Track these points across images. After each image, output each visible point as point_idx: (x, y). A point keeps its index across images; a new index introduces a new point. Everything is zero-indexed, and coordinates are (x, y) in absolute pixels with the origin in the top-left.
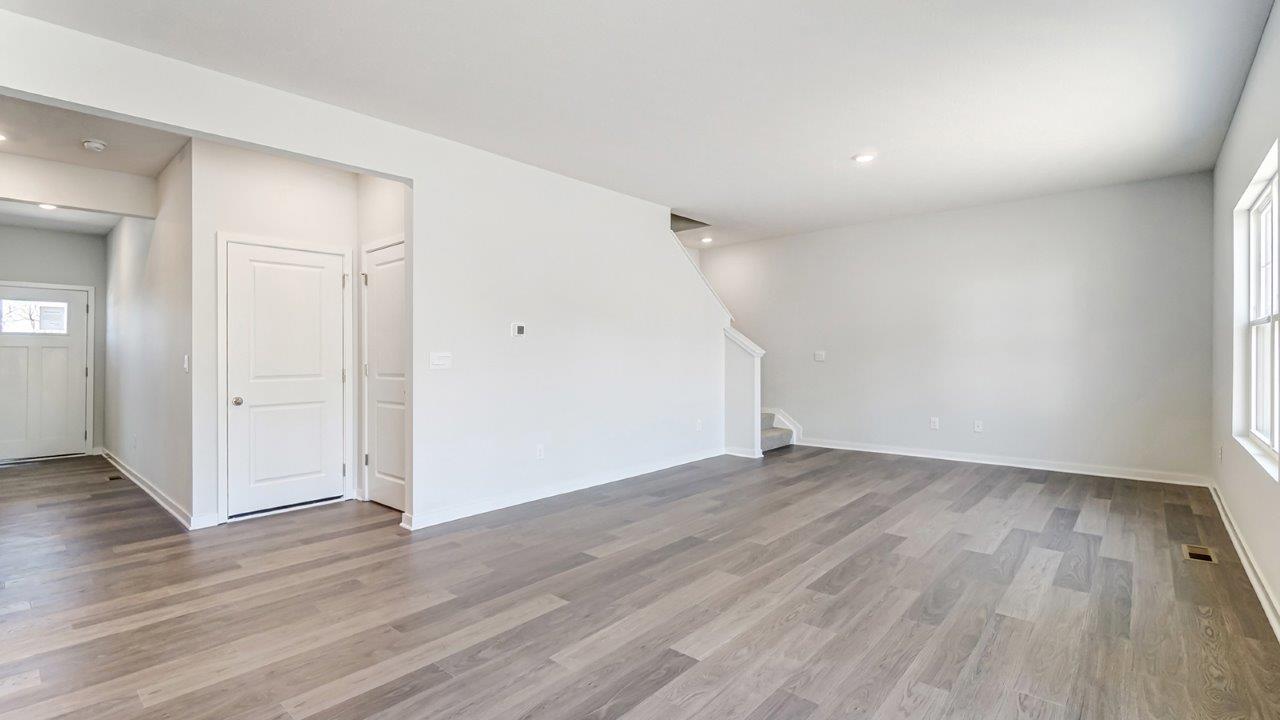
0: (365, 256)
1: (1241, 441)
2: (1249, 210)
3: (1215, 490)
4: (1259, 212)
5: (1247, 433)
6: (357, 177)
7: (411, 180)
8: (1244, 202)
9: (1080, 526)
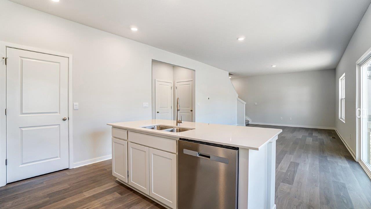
0: (176, 83)
1: (340, 119)
2: (341, 79)
3: (336, 130)
4: (343, 80)
5: (341, 118)
6: (174, 67)
7: (195, 70)
8: (341, 78)
9: (313, 135)
